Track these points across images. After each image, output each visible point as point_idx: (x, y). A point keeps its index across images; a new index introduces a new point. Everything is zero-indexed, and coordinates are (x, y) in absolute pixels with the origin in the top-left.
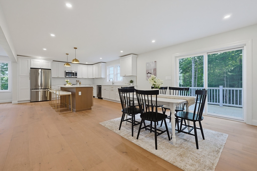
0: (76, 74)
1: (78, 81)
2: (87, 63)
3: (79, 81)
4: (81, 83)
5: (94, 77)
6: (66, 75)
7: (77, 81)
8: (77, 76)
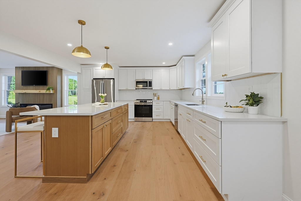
0: (150, 83)
6: (137, 86)
8: (151, 86)
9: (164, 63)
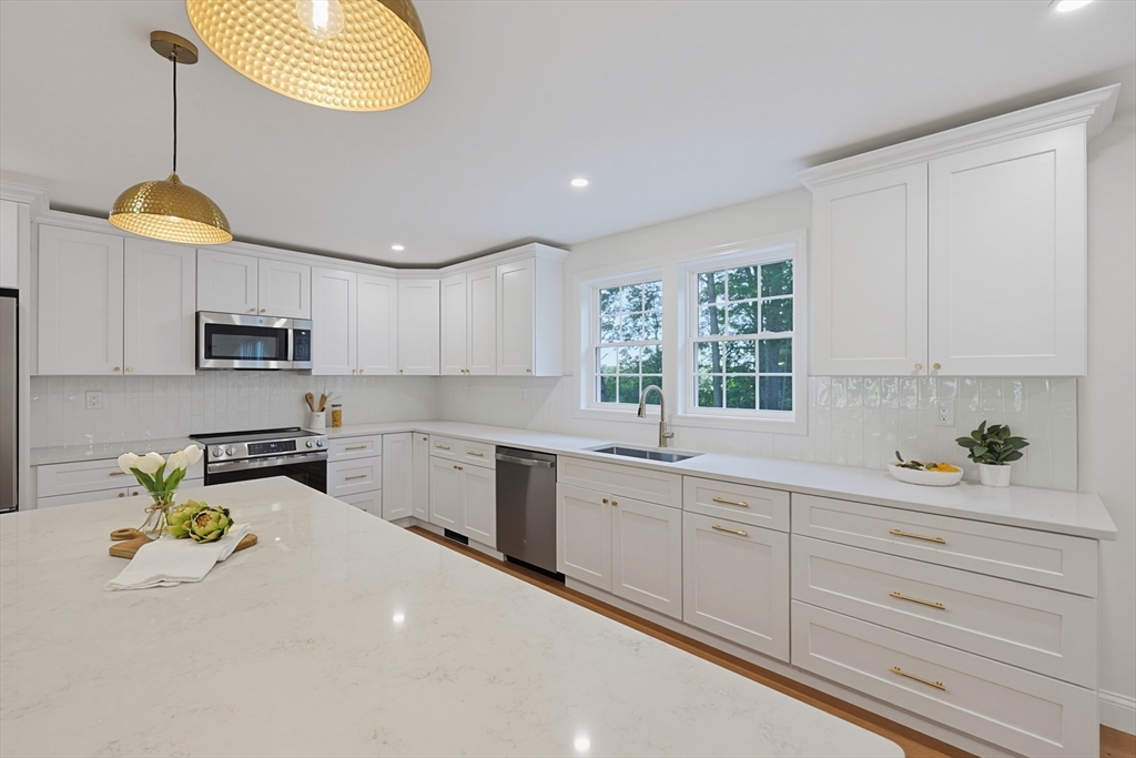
0: (303, 338)
1: (316, 405)
2: (398, 250)
3: (324, 398)
4: (344, 419)
5: (451, 369)
6: (209, 356)
7: (308, 398)
8: (308, 358)
9: (398, 248)
